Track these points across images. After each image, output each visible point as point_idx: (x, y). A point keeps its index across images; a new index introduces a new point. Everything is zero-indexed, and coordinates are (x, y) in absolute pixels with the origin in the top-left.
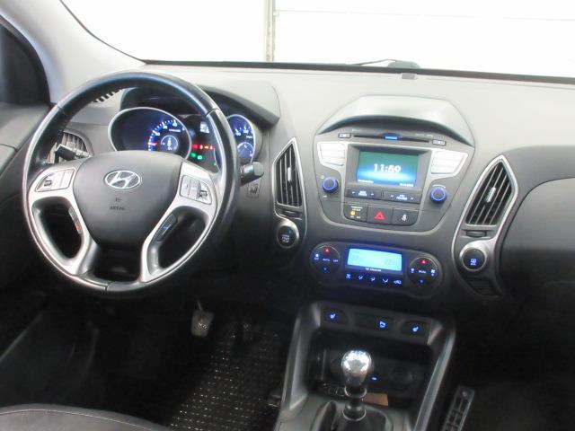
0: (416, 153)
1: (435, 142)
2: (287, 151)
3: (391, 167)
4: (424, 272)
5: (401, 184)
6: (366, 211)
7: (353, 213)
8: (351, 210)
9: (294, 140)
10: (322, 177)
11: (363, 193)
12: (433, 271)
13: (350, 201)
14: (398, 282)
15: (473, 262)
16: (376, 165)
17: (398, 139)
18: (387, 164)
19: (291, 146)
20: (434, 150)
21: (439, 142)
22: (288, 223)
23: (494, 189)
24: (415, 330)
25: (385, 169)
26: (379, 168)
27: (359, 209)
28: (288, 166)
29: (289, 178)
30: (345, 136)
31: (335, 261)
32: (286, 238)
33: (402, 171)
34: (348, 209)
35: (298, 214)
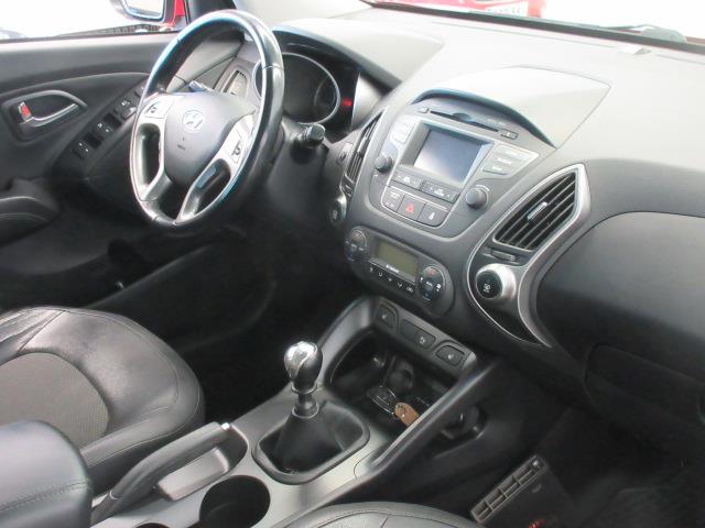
1: (504, 133)
4: (431, 285)
11: (407, 179)
14: (410, 289)
15: (487, 288)
19: (382, 114)
20: (497, 142)
21: (509, 134)
22: (342, 199)
31: (361, 249)
32: (335, 215)
35: (352, 190)
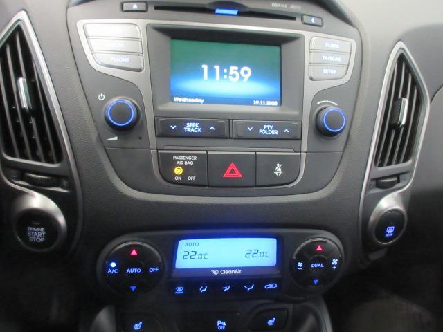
0: (277, 41)
1: (306, 19)
2: (11, 40)
3: (233, 69)
4: (320, 265)
5: (256, 102)
6: (204, 163)
7: (178, 171)
8: (174, 164)
9: (22, 16)
10: (101, 97)
11: (192, 127)
12: (335, 262)
13: (169, 146)
16: (205, 67)
17: (240, 14)
18: (225, 65)
19: (18, 30)
20: (307, 34)
21: (313, 20)
22: (37, 201)
23: (406, 101)
24: (271, 322)
25: (222, 74)
26: (212, 73)
27: (190, 160)
28: (18, 74)
29: (25, 102)
30: (135, 7)
31: (153, 270)
32: (38, 234)
33: (253, 77)
34: (167, 163)
35: (56, 178)
